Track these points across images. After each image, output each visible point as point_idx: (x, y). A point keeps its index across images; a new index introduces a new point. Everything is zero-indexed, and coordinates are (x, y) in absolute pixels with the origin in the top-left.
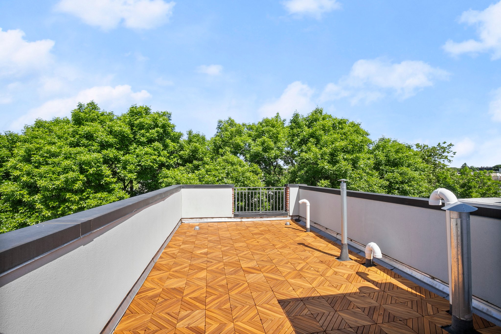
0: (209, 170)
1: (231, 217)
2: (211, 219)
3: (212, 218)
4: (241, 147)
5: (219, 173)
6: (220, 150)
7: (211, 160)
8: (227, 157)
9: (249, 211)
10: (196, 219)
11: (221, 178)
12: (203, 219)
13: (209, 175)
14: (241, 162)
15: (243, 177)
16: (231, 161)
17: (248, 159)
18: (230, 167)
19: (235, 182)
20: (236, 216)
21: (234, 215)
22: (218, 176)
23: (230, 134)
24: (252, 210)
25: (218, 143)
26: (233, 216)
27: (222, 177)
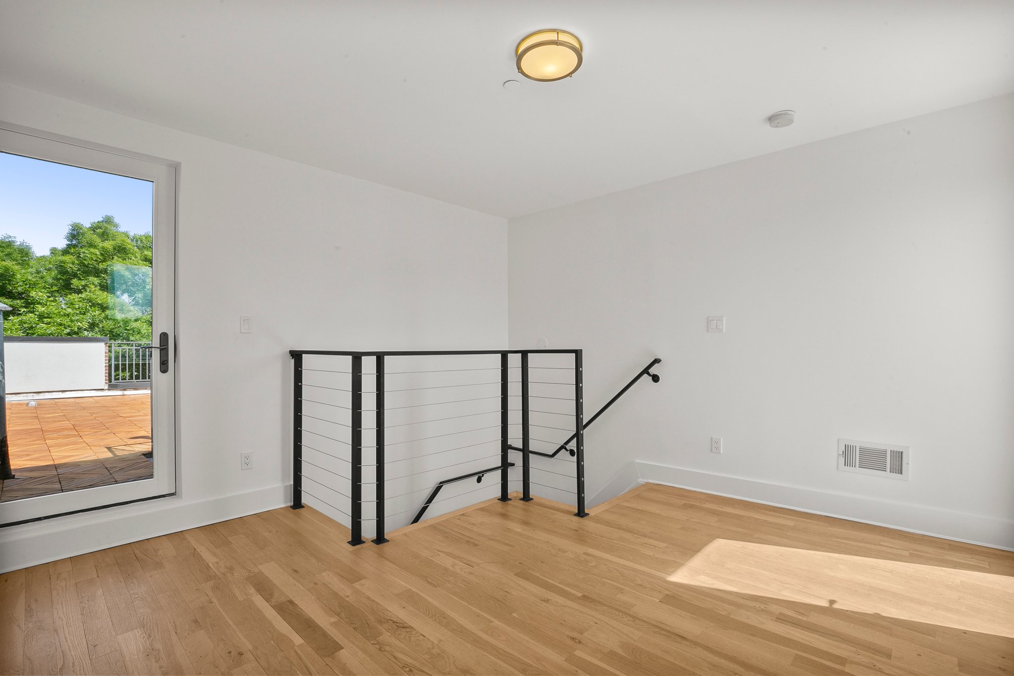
0: (46, 315)
1: (103, 389)
2: (60, 393)
3: (63, 391)
4: (124, 280)
5: (72, 321)
6: (75, 282)
7: (49, 297)
8: (92, 294)
9: (133, 379)
10: (25, 395)
11: (76, 329)
12: (42, 394)
13: (48, 324)
14: (123, 306)
15: (126, 330)
16: (100, 302)
17: (140, 302)
18: (97, 313)
19: (110, 337)
20: (112, 387)
21: (109, 385)
22: (69, 326)
23: (101, 254)
24: (137, 377)
25: (70, 267)
26: (106, 387)
27: (78, 328)
